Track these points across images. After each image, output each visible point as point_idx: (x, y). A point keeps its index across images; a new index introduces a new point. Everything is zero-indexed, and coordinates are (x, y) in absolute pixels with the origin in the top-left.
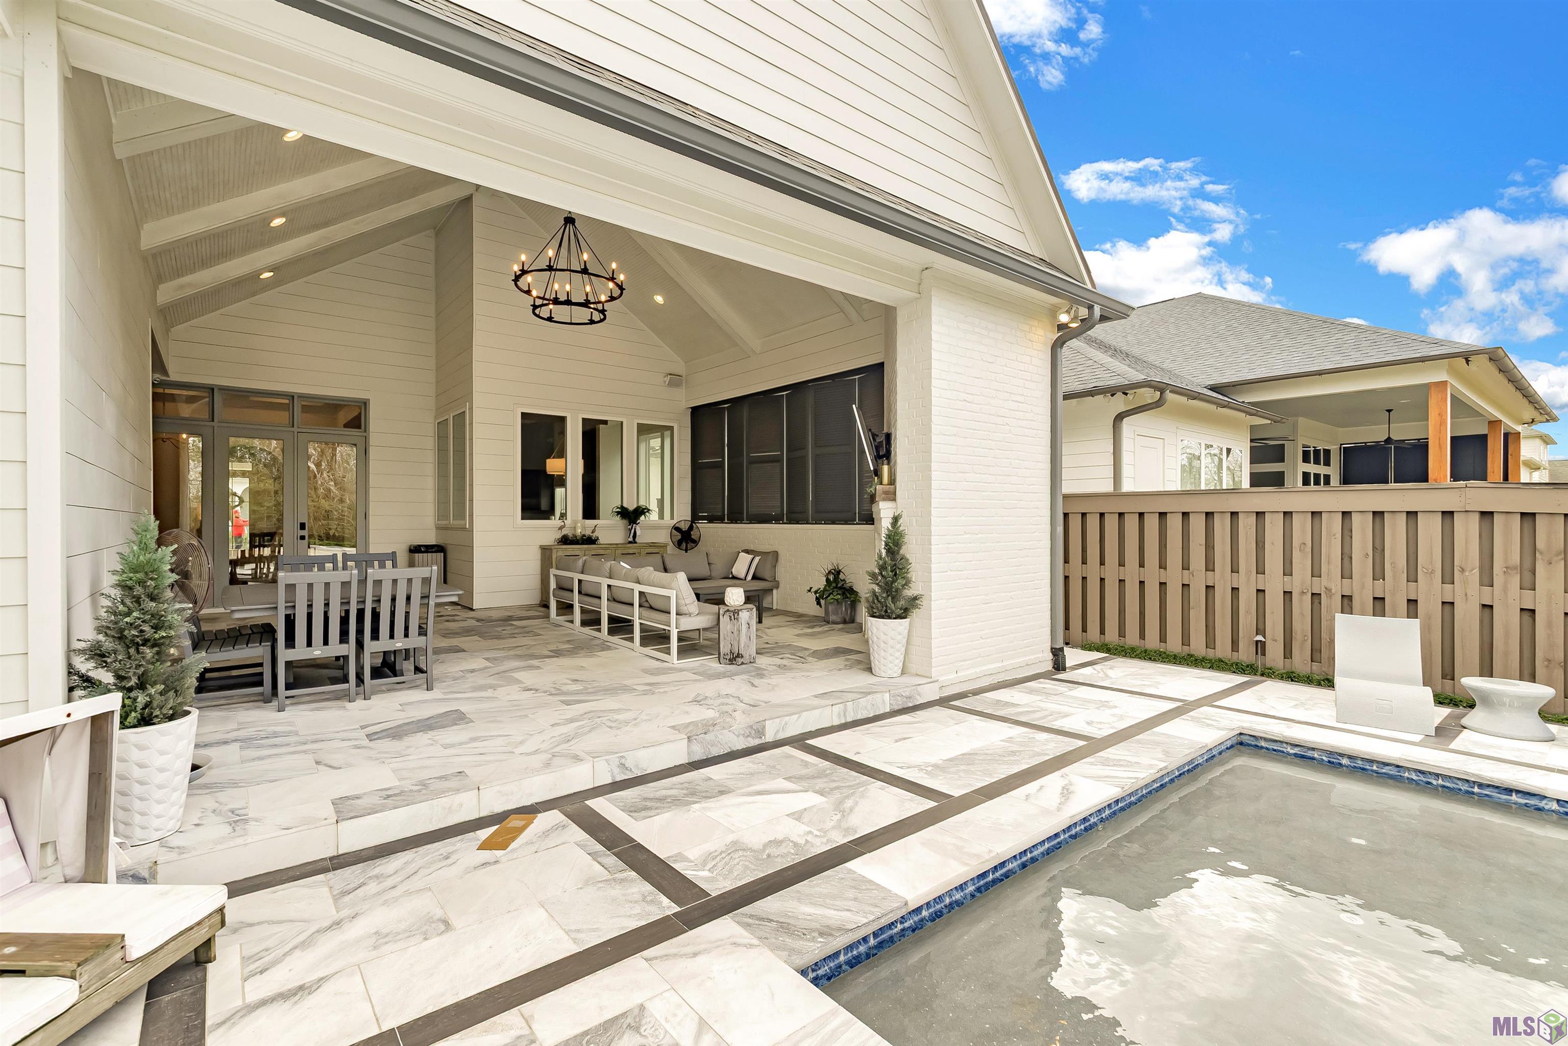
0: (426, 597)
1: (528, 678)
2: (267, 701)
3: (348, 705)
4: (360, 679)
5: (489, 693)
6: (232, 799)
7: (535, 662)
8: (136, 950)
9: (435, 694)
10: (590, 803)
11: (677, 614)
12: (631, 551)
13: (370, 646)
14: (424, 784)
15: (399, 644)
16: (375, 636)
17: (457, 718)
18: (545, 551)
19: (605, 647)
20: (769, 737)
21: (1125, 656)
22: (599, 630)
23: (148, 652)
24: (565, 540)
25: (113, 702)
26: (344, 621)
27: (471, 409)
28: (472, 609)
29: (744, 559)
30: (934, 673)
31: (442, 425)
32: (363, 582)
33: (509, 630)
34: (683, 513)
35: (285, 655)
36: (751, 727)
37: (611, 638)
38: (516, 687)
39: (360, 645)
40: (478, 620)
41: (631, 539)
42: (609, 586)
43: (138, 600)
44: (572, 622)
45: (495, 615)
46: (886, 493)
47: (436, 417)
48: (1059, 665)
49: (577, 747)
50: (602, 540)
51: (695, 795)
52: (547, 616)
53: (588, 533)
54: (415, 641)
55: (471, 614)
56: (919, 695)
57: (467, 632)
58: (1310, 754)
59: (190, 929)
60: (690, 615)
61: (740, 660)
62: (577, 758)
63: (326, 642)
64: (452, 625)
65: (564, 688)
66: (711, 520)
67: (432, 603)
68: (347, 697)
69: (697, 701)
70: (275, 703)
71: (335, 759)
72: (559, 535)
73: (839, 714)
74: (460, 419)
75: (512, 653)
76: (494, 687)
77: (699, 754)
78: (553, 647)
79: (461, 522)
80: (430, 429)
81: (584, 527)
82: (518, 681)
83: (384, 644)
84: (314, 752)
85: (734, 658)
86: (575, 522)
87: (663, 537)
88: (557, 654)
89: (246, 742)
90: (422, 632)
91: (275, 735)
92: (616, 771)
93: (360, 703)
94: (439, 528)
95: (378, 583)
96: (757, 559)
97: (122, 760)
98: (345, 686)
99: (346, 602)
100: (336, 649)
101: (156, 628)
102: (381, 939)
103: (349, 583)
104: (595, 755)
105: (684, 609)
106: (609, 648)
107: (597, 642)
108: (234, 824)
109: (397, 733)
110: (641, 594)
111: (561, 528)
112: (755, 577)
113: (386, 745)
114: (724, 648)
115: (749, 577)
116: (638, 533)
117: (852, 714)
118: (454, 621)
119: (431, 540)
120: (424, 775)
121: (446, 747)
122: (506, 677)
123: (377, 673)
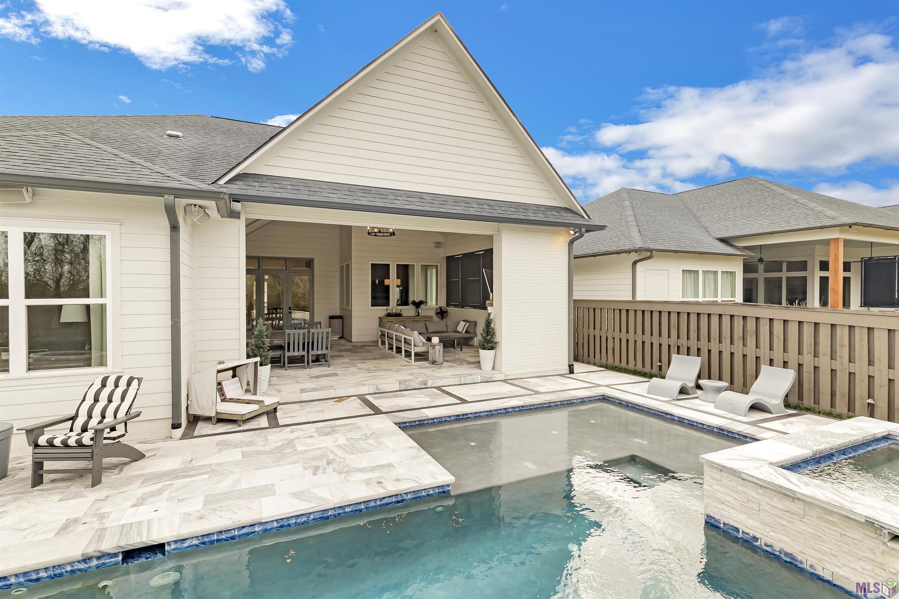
0: (327, 338)
1: (360, 365)
2: (282, 368)
3: (305, 370)
4: (308, 362)
5: (347, 369)
6: (277, 387)
7: (365, 361)
8: (266, 404)
9: (331, 368)
10: (365, 396)
11: (414, 346)
12: (416, 320)
13: (311, 353)
14: (322, 388)
15: (320, 352)
16: (313, 349)
17: (335, 374)
18: (381, 319)
19: (393, 357)
20: (429, 386)
21: (611, 370)
22: (393, 351)
23: (262, 350)
24: (389, 315)
25: (258, 359)
26: (304, 344)
27: (351, 263)
28: (351, 342)
29: (462, 324)
30: (503, 371)
31: (342, 267)
32: (309, 332)
33: (362, 350)
34: (443, 303)
35: (287, 354)
36: (422, 382)
37: (396, 354)
38: (356, 368)
39: (308, 352)
40: (353, 346)
41: (417, 314)
42: (396, 335)
43: (259, 338)
44: (385, 348)
45: (359, 344)
46: (489, 304)
47: (340, 264)
48: (571, 371)
49: (365, 383)
50: (404, 315)
51: (395, 396)
52: (378, 346)
53: (398, 312)
54: (325, 352)
55: (351, 344)
56: (494, 377)
57: (347, 350)
58: (622, 402)
59: (273, 404)
60: (419, 346)
61: (436, 363)
62: (364, 385)
63: (298, 351)
64: (343, 348)
65: (370, 369)
66: (455, 306)
67: (329, 340)
68: (304, 367)
69: (410, 374)
70: (284, 369)
71: (300, 381)
72: (386, 313)
73: (458, 381)
74: (348, 266)
75: (359, 358)
76: (349, 367)
77: (403, 388)
78: (375, 357)
79: (348, 307)
80: (337, 269)
81: (396, 310)
82: (357, 366)
83: (315, 352)
84: (295, 380)
85: (434, 362)
86: (393, 307)
87: (433, 313)
88: (375, 359)
89: (278, 377)
90: (327, 348)
91: (285, 376)
92: (376, 390)
93: (308, 370)
94: (341, 309)
95: (313, 333)
96: (467, 324)
97: (260, 371)
98: (303, 364)
99: (304, 339)
100: (301, 353)
101: (263, 344)
102: (309, 412)
103: (305, 333)
104: (369, 385)
105: (417, 344)
106: (394, 358)
107: (392, 355)
108: (278, 392)
109: (318, 377)
110: (405, 339)
111: (387, 310)
112: (466, 332)
113: (314, 379)
114: (430, 359)
115: (464, 332)
116: (420, 312)
117: (463, 381)
118: (344, 346)
119: (338, 313)
120: (323, 386)
121: (330, 381)
122: (354, 365)
123: (313, 361)
